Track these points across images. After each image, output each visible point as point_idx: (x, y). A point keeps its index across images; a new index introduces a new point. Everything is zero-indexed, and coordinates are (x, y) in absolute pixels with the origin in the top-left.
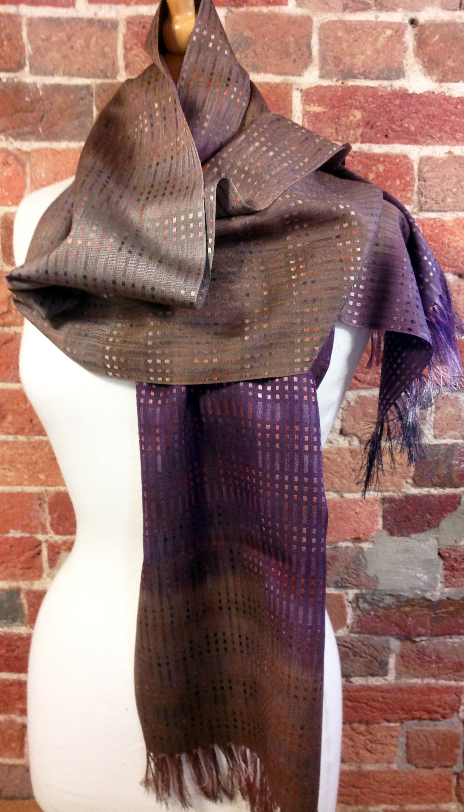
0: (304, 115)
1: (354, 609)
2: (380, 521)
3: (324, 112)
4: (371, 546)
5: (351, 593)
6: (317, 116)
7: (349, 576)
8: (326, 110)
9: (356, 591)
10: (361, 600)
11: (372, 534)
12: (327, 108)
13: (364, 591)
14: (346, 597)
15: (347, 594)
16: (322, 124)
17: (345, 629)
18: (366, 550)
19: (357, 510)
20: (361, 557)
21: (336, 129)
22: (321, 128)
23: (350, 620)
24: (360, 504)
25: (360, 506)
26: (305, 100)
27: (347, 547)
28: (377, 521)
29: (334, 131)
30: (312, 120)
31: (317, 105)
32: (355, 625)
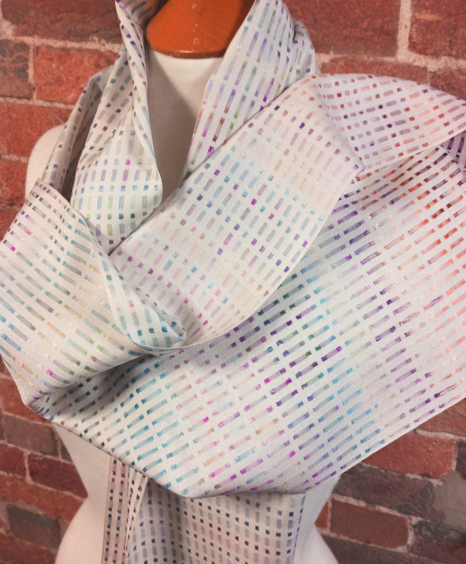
0: (412, 24)
1: (416, 534)
2: (454, 464)
3: (438, 21)
4: (441, 484)
5: (415, 520)
6: (428, 25)
7: (414, 505)
8: (441, 19)
9: (419, 519)
10: (424, 528)
11: (443, 474)
12: (442, 16)
13: (428, 521)
14: (409, 521)
15: (410, 519)
16: (433, 35)
17: (405, 547)
18: (435, 485)
19: (430, 449)
20: (429, 490)
21: (451, 42)
22: (433, 40)
23: (411, 541)
24: (434, 443)
25: (434, 446)
26: (416, 6)
27: (416, 479)
28: (450, 464)
29: (448, 44)
30: (423, 30)
31: (429, 11)
32: (415, 547)
